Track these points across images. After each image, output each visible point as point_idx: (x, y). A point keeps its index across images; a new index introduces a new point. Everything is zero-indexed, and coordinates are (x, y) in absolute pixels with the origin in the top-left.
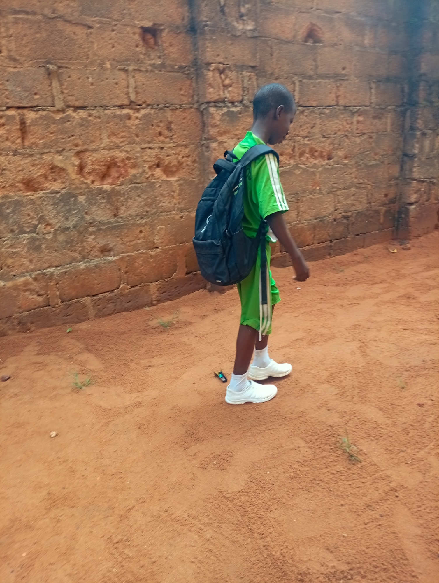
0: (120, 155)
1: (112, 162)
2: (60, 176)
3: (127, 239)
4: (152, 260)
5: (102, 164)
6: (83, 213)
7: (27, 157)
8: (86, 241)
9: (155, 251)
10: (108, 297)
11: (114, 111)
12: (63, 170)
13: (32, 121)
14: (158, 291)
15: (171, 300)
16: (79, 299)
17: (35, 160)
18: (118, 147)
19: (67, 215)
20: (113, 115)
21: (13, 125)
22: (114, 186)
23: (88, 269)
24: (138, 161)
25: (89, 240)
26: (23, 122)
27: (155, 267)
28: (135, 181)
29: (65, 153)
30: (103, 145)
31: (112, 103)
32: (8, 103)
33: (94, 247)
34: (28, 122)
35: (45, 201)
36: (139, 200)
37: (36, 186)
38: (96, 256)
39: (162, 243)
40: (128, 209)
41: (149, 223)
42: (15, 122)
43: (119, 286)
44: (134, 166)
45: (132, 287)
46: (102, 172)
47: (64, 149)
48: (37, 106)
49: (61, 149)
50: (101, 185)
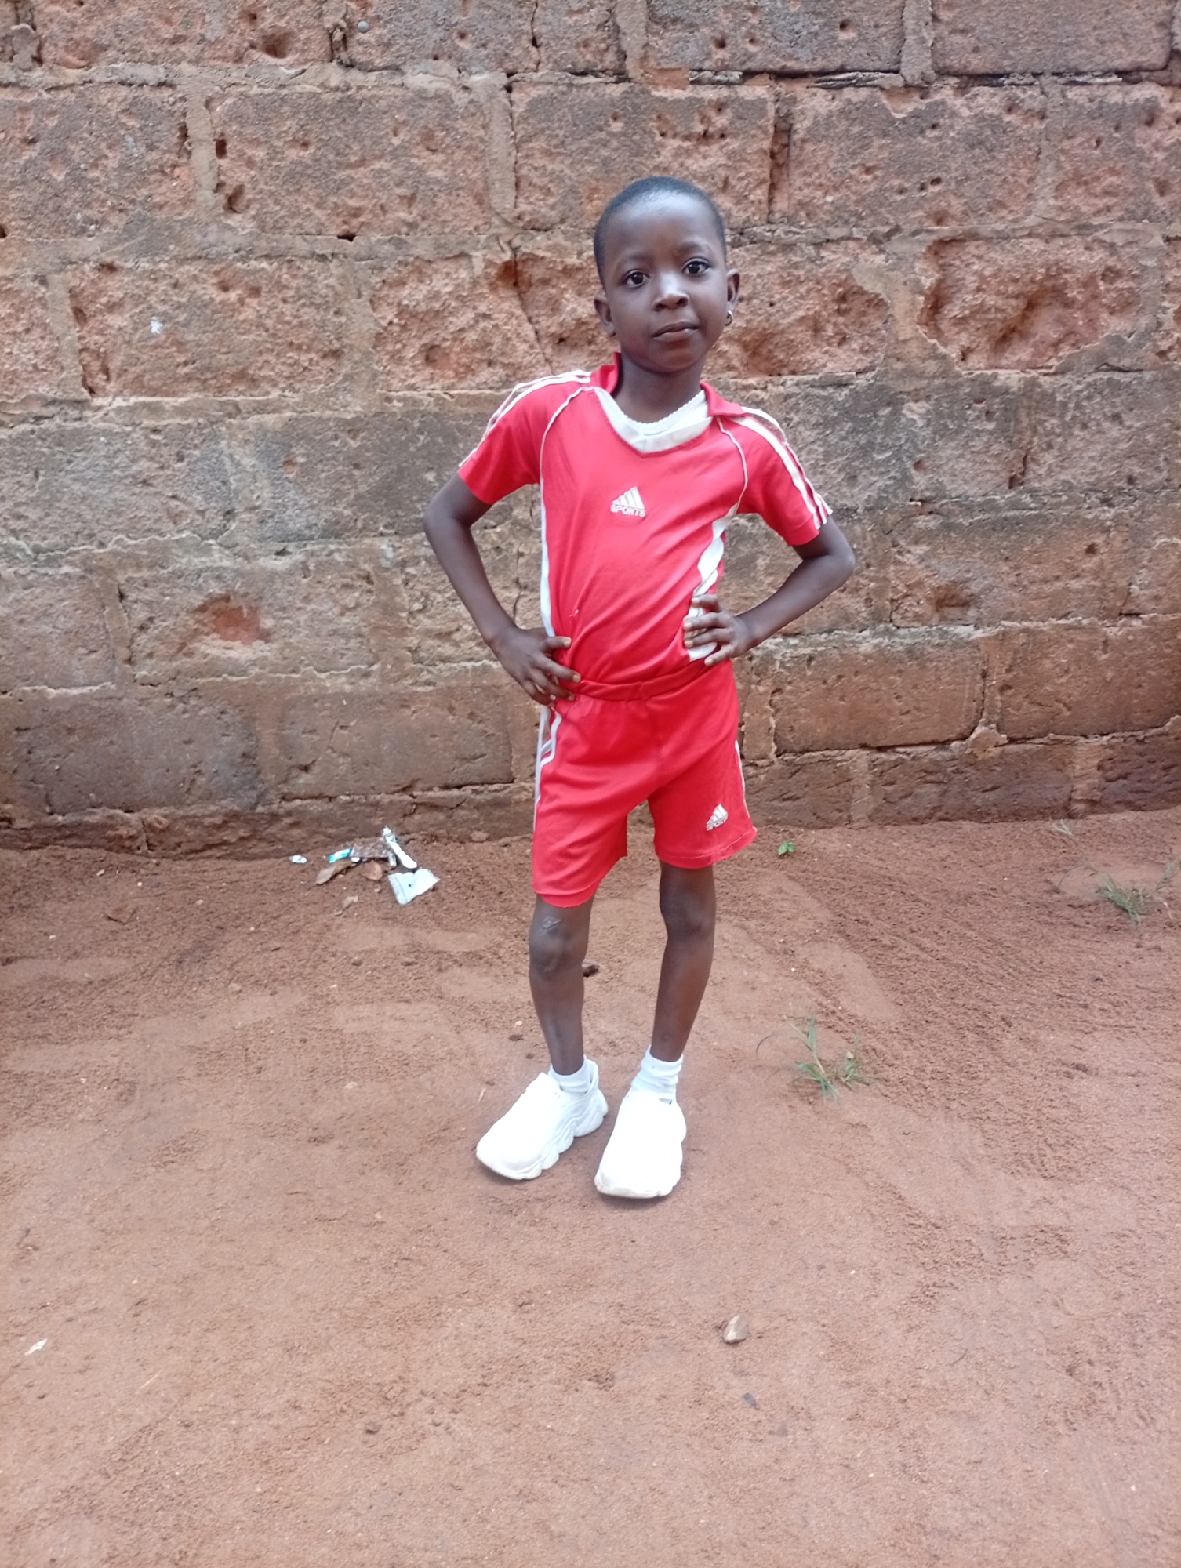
0: (1082, 258)
1: (1049, 284)
2: (862, 324)
3: (1034, 571)
4: (1105, 657)
5: (1011, 288)
6: (909, 464)
7: (772, 253)
8: (897, 563)
9: (1124, 625)
10: (926, 761)
11: (1100, 92)
12: (877, 303)
13: (816, 123)
14: (1099, 767)
15: (1139, 809)
16: (835, 752)
17: (796, 266)
18: (1083, 229)
19: (856, 463)
20: (1094, 106)
21: (754, 136)
22: (1034, 373)
23: (882, 657)
24: (1145, 286)
25: (909, 559)
26: (783, 126)
27: (1107, 683)
28: (1114, 361)
29: (896, 246)
30: (1030, 221)
31: (1099, 59)
32: (751, 56)
33: (920, 584)
34: (801, 126)
35: (797, 412)
36: (1115, 431)
37: (781, 356)
38: (918, 617)
39: (1157, 598)
40: (1066, 464)
41: (1131, 522)
42: (760, 127)
43: (972, 732)
44: (1125, 304)
45: (1012, 741)
46: (1005, 320)
47: (897, 229)
48: (842, 70)
49: (887, 229)
50: (990, 367)
